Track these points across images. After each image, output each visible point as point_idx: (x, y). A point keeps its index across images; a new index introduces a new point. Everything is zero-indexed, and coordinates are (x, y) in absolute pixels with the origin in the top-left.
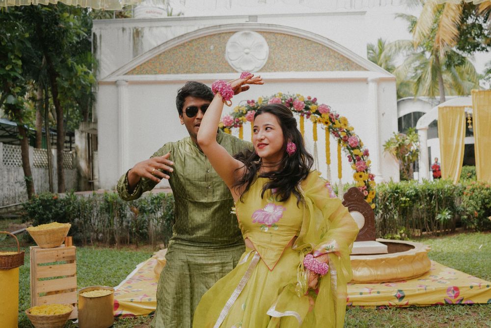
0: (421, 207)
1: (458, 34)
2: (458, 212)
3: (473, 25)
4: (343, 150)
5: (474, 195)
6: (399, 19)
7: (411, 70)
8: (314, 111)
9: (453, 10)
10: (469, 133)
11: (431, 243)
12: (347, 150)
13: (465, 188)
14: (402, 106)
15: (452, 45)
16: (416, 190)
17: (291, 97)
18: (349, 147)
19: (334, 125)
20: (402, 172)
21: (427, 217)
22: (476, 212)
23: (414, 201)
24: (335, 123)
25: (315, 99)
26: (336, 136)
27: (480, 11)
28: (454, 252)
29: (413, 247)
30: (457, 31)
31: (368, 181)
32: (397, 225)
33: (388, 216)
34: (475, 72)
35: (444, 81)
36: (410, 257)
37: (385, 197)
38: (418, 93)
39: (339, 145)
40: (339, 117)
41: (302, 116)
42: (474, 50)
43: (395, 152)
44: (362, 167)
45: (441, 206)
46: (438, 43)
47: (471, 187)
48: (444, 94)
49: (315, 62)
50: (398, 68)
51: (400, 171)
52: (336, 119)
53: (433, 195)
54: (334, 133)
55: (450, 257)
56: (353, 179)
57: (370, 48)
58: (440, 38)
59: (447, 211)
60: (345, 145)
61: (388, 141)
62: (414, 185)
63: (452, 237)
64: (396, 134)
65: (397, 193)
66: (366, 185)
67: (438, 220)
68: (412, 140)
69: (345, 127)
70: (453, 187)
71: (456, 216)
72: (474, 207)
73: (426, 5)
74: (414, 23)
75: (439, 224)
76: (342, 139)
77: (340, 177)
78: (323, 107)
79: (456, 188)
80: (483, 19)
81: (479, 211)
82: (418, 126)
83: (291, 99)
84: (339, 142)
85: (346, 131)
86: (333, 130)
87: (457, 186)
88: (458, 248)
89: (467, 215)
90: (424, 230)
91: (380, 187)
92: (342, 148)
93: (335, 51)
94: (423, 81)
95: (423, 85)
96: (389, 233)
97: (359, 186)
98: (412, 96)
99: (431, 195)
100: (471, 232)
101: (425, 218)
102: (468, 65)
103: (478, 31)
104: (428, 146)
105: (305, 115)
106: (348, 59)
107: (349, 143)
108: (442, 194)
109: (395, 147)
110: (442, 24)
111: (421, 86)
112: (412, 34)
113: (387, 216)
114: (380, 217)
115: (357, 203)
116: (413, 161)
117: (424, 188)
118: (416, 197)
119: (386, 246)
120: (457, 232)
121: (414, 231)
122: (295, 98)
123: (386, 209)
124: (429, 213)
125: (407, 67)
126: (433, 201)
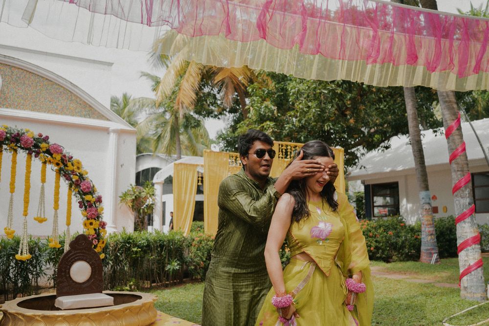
0: (152, 257)
1: (196, 98)
2: (186, 262)
3: (209, 94)
4: (74, 195)
5: (201, 247)
6: (144, 78)
7: (153, 127)
8: (44, 150)
9: (193, 77)
10: (200, 191)
11: (160, 294)
12: (78, 195)
13: (194, 240)
14: (141, 161)
15: (190, 108)
16: (148, 240)
17: (19, 131)
18: (81, 192)
19: (66, 168)
20: (137, 224)
21: (157, 268)
22: (202, 263)
23: (145, 252)
24: (68, 165)
25: (47, 138)
26: (67, 179)
27: (216, 82)
28: (181, 302)
29: (140, 297)
30: (196, 96)
31: (99, 229)
32: (127, 277)
33: (119, 268)
34: (208, 136)
35: (181, 142)
36: (136, 308)
37: (116, 248)
38: (157, 150)
39: (69, 189)
40: (72, 159)
41: (30, 154)
42: (208, 116)
43: (130, 204)
44: (93, 214)
45: (171, 257)
46: (178, 104)
47: (199, 239)
48: (180, 154)
49: (54, 104)
50: (140, 123)
51: (135, 223)
52: (69, 161)
53: (164, 246)
54: (65, 176)
55: (177, 307)
56: (82, 226)
57: (114, 101)
58: (180, 101)
59: (176, 261)
60: (77, 190)
61: (124, 193)
62: (146, 236)
63: (179, 287)
64: (133, 186)
65: (129, 243)
66: (96, 233)
67: (167, 271)
68: (148, 193)
69: (78, 171)
70: (183, 239)
71: (185, 267)
72: (201, 258)
73: (169, 68)
74: (158, 83)
75: (168, 275)
76: (74, 183)
77: (68, 224)
78: (55, 146)
79: (185, 239)
80: (217, 90)
81: (204, 262)
82: (155, 180)
83: (18, 134)
84: (71, 186)
85: (79, 175)
86: (65, 173)
87: (186, 237)
88: (184, 298)
89: (194, 265)
90: (154, 282)
91: (112, 237)
92: (73, 193)
93: (77, 97)
94: (162, 139)
95: (162, 143)
96: (119, 285)
97: (89, 235)
98: (152, 152)
99: (162, 246)
100: (196, 282)
101: (155, 269)
102: (203, 129)
103: (213, 100)
104: (163, 201)
105: (34, 154)
106: (90, 106)
107: (81, 188)
108: (172, 245)
109: (131, 198)
110: (183, 87)
111: (160, 144)
112: (155, 93)
113: (117, 268)
114: (110, 269)
115: (85, 251)
116: (147, 214)
117: (156, 238)
118: (148, 248)
119: (112, 298)
120: (185, 283)
121: (143, 283)
122: (24, 133)
123: (117, 261)
124: (159, 264)
125: (149, 124)
126: (163, 252)
